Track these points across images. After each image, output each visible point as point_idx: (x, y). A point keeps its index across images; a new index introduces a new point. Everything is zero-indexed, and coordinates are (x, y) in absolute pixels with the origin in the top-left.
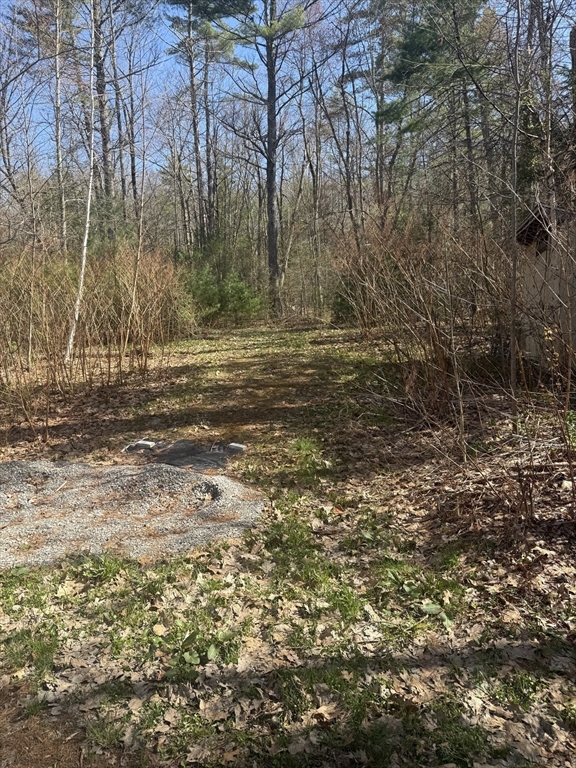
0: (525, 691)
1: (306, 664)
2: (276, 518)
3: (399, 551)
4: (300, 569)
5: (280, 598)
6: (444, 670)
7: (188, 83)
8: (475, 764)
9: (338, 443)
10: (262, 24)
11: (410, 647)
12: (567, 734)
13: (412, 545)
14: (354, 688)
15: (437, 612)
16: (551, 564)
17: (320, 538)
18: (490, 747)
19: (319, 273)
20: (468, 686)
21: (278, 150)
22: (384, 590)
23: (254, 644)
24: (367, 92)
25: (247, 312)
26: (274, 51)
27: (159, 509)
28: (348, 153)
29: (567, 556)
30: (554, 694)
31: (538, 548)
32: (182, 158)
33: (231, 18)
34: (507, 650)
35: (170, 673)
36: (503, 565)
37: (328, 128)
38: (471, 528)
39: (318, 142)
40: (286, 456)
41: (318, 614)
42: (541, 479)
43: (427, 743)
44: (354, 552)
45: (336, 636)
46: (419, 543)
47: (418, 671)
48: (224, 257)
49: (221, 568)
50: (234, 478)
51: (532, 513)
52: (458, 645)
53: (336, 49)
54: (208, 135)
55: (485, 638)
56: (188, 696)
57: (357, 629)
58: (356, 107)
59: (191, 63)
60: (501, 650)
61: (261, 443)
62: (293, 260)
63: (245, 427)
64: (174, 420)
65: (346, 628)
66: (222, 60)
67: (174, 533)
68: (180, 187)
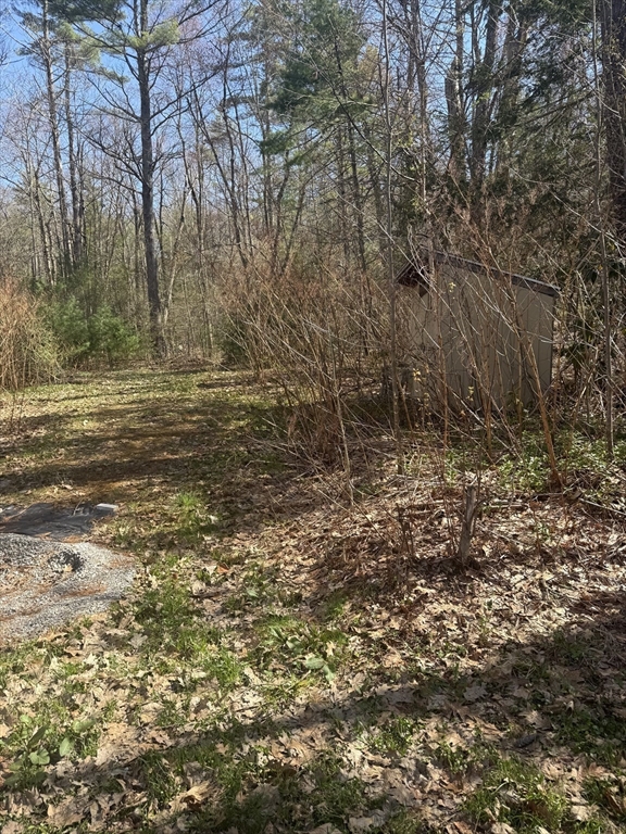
0: (403, 735)
1: (177, 743)
2: (149, 586)
3: (284, 606)
4: (174, 639)
5: (150, 674)
6: (324, 727)
7: (45, 89)
8: (351, 819)
9: (226, 495)
10: (132, 34)
11: (291, 707)
12: (441, 772)
13: (298, 598)
14: (229, 760)
15: (320, 666)
16: (431, 602)
17: (200, 602)
18: (368, 799)
19: (208, 310)
20: (348, 739)
21: (156, 173)
22: (267, 650)
23: (118, 730)
24: (253, 119)
25: (123, 351)
26: (146, 65)
27: (5, 587)
28: (233, 181)
29: (446, 593)
30: (429, 734)
31: (419, 588)
32: (39, 175)
33: (94, 22)
34: (388, 696)
35: (11, 779)
36: (387, 609)
37: (210, 153)
38: (357, 573)
39: (200, 168)
40: (166, 514)
41: (194, 685)
42: (422, 517)
43: (303, 806)
44: (237, 612)
45: (212, 708)
46: (305, 594)
47: (298, 731)
48: (94, 290)
49: (81, 649)
50: (100, 543)
51: (413, 552)
52: (340, 698)
53: (216, 70)
54: (71, 150)
55: (366, 687)
56: (33, 804)
57: (235, 696)
58: (240, 133)
59: (48, 67)
60: (381, 697)
61: (136, 501)
62: (177, 295)
63: (118, 485)
64: (27, 481)
65: (223, 697)
66: (86, 68)
67: (24, 614)
68: (38, 208)
